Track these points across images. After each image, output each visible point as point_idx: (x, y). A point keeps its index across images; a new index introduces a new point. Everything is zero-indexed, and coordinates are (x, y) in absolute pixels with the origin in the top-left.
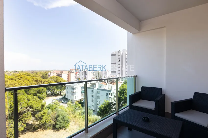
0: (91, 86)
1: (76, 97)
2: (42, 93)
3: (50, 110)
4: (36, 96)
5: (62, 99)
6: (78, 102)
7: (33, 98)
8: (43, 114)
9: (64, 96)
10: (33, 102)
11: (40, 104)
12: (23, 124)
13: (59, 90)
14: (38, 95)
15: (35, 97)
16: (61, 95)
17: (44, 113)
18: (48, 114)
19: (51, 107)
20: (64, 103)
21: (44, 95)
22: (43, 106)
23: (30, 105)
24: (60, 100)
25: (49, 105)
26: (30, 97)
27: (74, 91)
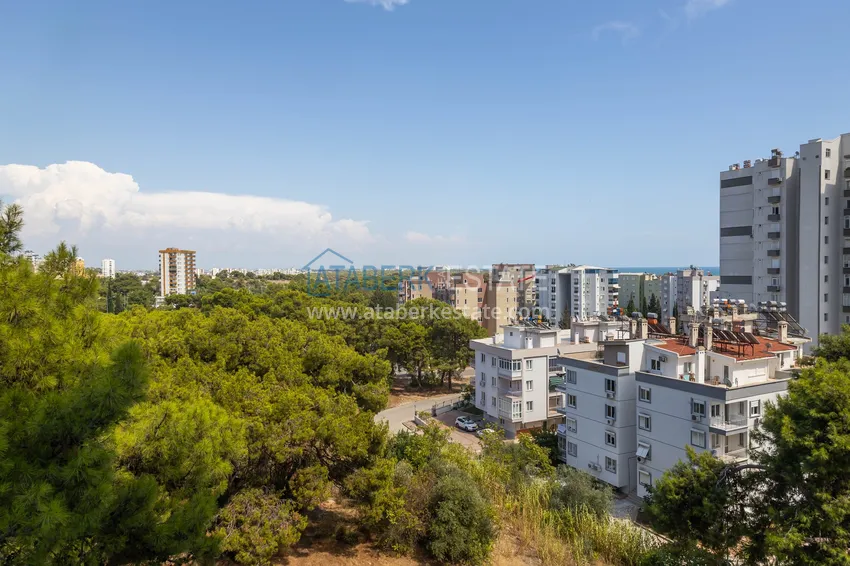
0: (599, 355)
1: (525, 406)
2: (370, 384)
3: (404, 464)
4: (350, 391)
5: (455, 409)
6: (533, 432)
7: (337, 402)
8: (374, 481)
9: (467, 397)
10: (336, 423)
11: (363, 435)
12: (297, 516)
13: (444, 366)
14: (357, 387)
15: (344, 398)
16: (450, 389)
17: (382, 477)
18: (398, 482)
19: (409, 449)
20: (466, 430)
21: (379, 390)
22: (375, 444)
23: (326, 433)
24: (450, 416)
25: (402, 435)
26: (324, 397)
27: (515, 375)
